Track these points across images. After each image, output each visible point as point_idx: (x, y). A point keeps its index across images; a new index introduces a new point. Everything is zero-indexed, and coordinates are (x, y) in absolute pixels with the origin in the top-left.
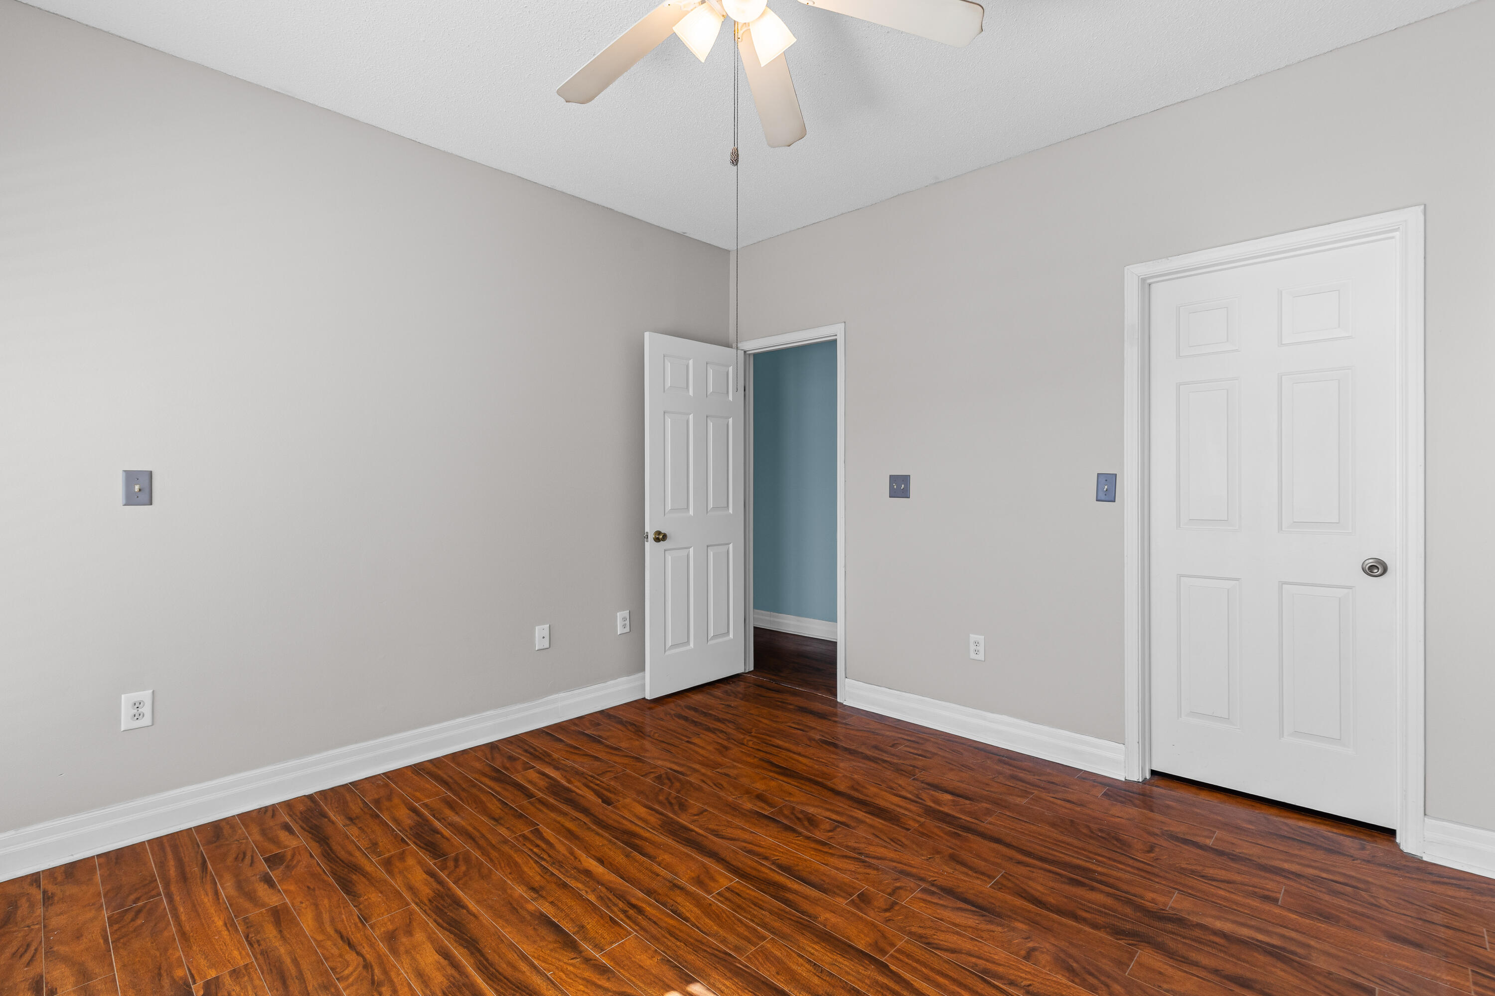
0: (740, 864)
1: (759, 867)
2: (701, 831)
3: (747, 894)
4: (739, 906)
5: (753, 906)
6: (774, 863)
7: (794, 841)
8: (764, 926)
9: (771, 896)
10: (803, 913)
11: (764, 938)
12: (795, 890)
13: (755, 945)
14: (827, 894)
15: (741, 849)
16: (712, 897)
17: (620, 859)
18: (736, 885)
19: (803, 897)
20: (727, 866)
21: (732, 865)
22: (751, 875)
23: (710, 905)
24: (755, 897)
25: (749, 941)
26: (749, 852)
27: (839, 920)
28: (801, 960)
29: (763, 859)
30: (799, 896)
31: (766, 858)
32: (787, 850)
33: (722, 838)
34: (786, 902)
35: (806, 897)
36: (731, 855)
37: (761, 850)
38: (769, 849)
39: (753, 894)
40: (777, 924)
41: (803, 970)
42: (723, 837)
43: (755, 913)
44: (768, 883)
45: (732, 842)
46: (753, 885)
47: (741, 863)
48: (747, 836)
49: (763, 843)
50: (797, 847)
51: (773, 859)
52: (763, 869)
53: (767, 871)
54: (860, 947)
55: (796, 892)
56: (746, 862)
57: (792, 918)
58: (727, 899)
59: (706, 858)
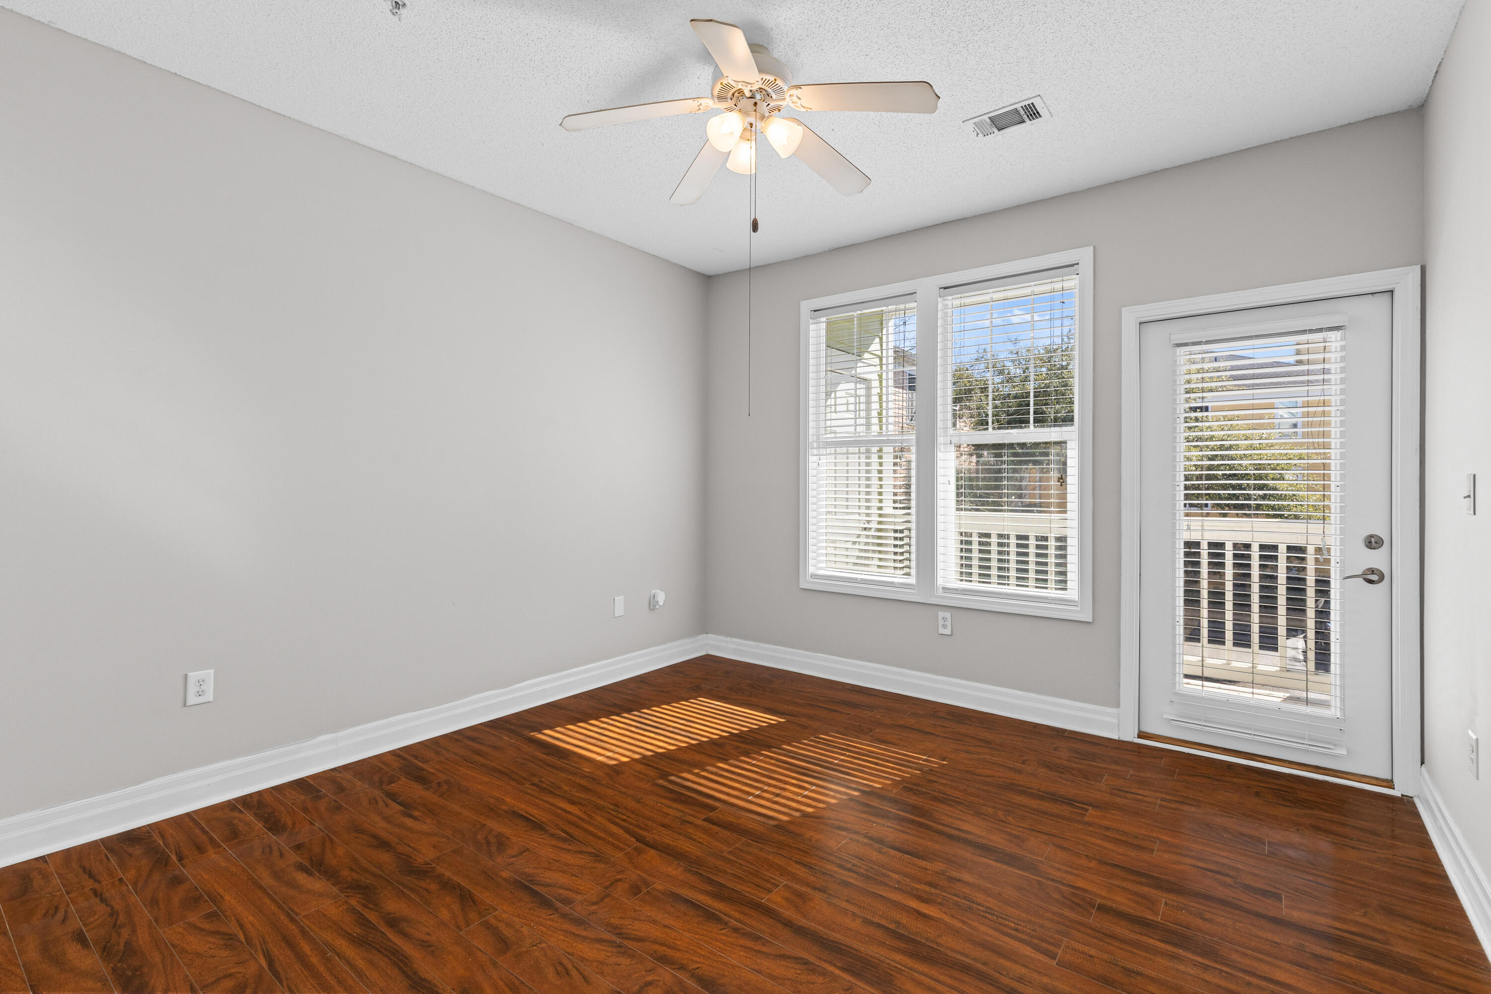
0: (765, 920)
1: (742, 917)
2: (831, 968)
3: (749, 887)
4: (756, 876)
5: (742, 876)
6: (726, 923)
7: (702, 960)
8: (730, 861)
9: (725, 887)
10: (697, 873)
11: (729, 853)
12: (702, 893)
13: (736, 848)
14: (671, 891)
15: (768, 941)
16: (782, 883)
17: (904, 919)
18: (763, 896)
19: (695, 887)
20: (779, 917)
21: (773, 918)
22: (750, 907)
23: (782, 875)
24: (742, 884)
25: (741, 850)
26: (757, 938)
27: (665, 869)
28: (701, 840)
29: (739, 929)
30: (699, 888)
31: (736, 930)
32: (710, 943)
33: (797, 958)
34: (711, 882)
35: (693, 887)
36: (777, 931)
37: (742, 942)
38: (733, 944)
39: (744, 888)
40: (719, 863)
41: (699, 836)
42: (797, 960)
43: (739, 871)
44: (730, 899)
45: (782, 952)
46: (745, 896)
47: (763, 921)
48: (766, 964)
49: (741, 953)
50: (698, 950)
51: (727, 930)
52: (737, 915)
53: (733, 913)
54: (652, 851)
55: (702, 892)
56: (759, 924)
57: (706, 869)
58: (768, 881)
59: (806, 926)
